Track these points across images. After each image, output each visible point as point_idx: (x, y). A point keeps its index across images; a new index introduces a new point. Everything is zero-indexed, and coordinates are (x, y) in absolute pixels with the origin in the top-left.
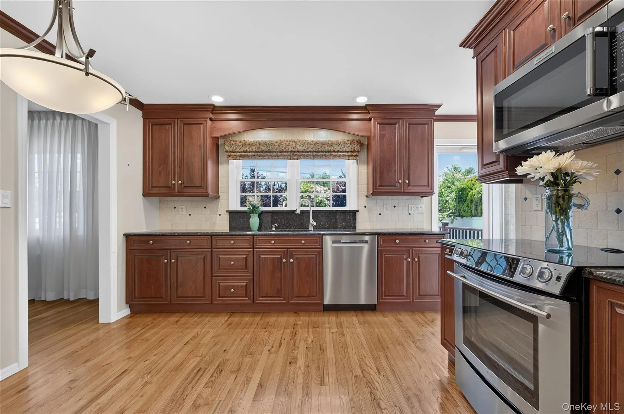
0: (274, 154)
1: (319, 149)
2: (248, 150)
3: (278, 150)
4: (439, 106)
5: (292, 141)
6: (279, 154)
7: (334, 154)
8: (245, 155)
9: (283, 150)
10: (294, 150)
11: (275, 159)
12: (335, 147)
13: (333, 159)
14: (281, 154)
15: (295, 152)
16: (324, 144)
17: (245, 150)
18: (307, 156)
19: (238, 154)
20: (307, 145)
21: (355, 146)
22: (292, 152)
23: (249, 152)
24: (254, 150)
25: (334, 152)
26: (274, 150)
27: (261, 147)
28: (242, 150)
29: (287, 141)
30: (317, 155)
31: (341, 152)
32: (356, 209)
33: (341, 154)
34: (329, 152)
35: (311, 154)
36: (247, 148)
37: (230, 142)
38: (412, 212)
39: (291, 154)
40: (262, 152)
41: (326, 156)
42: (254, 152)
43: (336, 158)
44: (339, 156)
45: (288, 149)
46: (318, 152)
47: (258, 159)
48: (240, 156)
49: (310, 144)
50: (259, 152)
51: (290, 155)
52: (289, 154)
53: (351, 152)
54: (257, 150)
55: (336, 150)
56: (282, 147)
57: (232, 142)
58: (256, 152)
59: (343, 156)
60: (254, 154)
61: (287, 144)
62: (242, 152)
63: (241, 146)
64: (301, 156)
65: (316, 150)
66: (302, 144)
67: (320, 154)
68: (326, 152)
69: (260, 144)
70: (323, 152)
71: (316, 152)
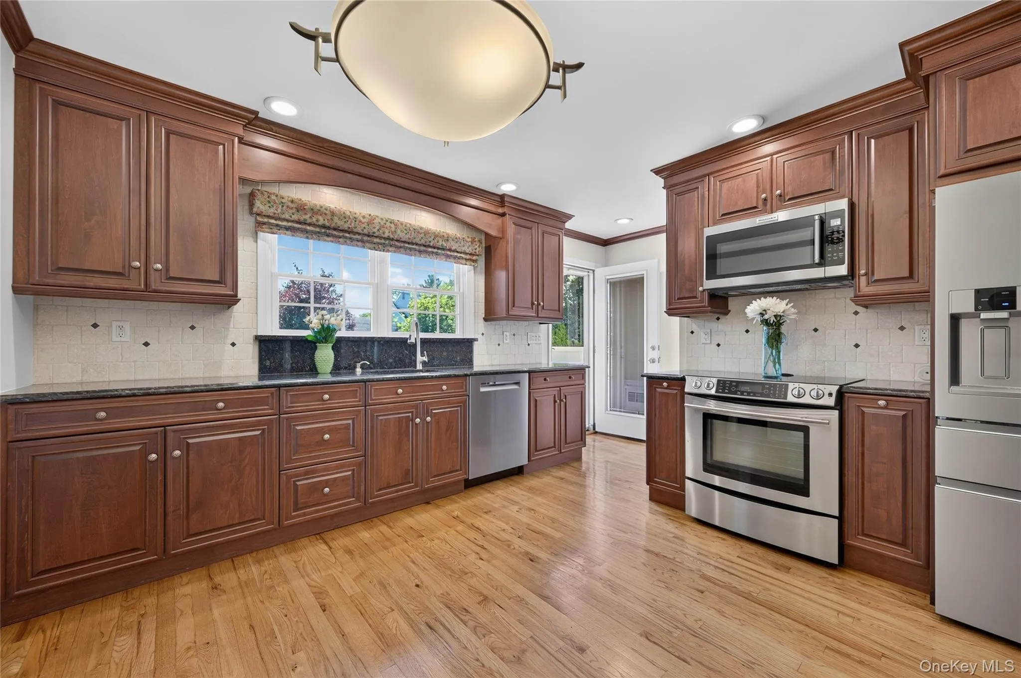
0: (357, 237)
1: (430, 242)
2: (309, 221)
3: (366, 231)
4: (570, 217)
5: (389, 221)
6: (365, 238)
7: (449, 253)
8: (298, 229)
9: (374, 233)
10: (392, 236)
11: (357, 245)
12: (453, 243)
13: (446, 261)
14: (369, 239)
15: (392, 240)
16: (437, 236)
17: (302, 219)
18: (410, 249)
19: (285, 223)
20: (413, 233)
21: (476, 247)
22: (388, 238)
23: (310, 225)
24: (321, 223)
25: (450, 250)
26: (360, 230)
27: (336, 219)
28: (295, 217)
29: (382, 219)
30: (426, 252)
31: (457, 252)
32: (473, 337)
33: (459, 255)
34: (443, 249)
35: (417, 247)
36: (307, 217)
37: (269, 197)
38: (531, 342)
39: (387, 242)
40: (335, 229)
41: (437, 254)
42: (319, 226)
43: (449, 260)
44: (455, 257)
45: (384, 233)
46: (429, 246)
47: (325, 240)
48: (287, 229)
49: (418, 232)
50: (329, 228)
51: (384, 243)
52: (383, 241)
53: (470, 254)
54: (327, 224)
55: (453, 248)
56: (374, 228)
57: (273, 197)
58: (324, 227)
59: (459, 259)
60: (318, 230)
61: (382, 224)
62: (293, 221)
63: (294, 210)
64: (401, 247)
65: (426, 243)
66: (406, 230)
67: (430, 250)
68: (438, 248)
69: (333, 213)
70: (434, 248)
71: (425, 246)
